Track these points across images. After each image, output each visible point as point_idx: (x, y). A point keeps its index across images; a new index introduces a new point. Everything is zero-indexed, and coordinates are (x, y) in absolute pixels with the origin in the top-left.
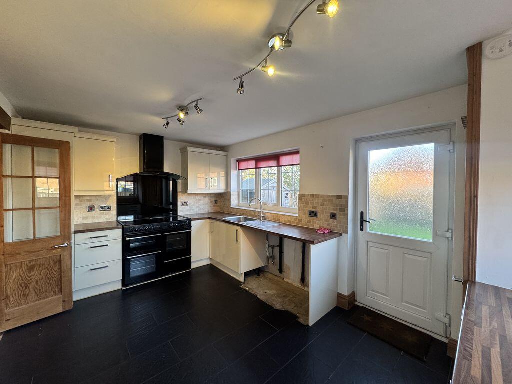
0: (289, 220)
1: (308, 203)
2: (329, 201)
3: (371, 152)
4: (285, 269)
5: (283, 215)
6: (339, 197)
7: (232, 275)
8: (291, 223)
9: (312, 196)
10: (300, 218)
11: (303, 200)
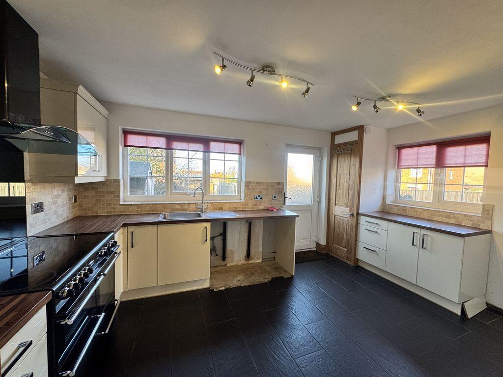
0: (234, 206)
1: (254, 189)
2: (272, 186)
3: (288, 154)
4: (228, 254)
5: (227, 203)
6: (278, 183)
7: (185, 290)
8: (236, 208)
9: (258, 183)
10: (247, 203)
11: (250, 187)
